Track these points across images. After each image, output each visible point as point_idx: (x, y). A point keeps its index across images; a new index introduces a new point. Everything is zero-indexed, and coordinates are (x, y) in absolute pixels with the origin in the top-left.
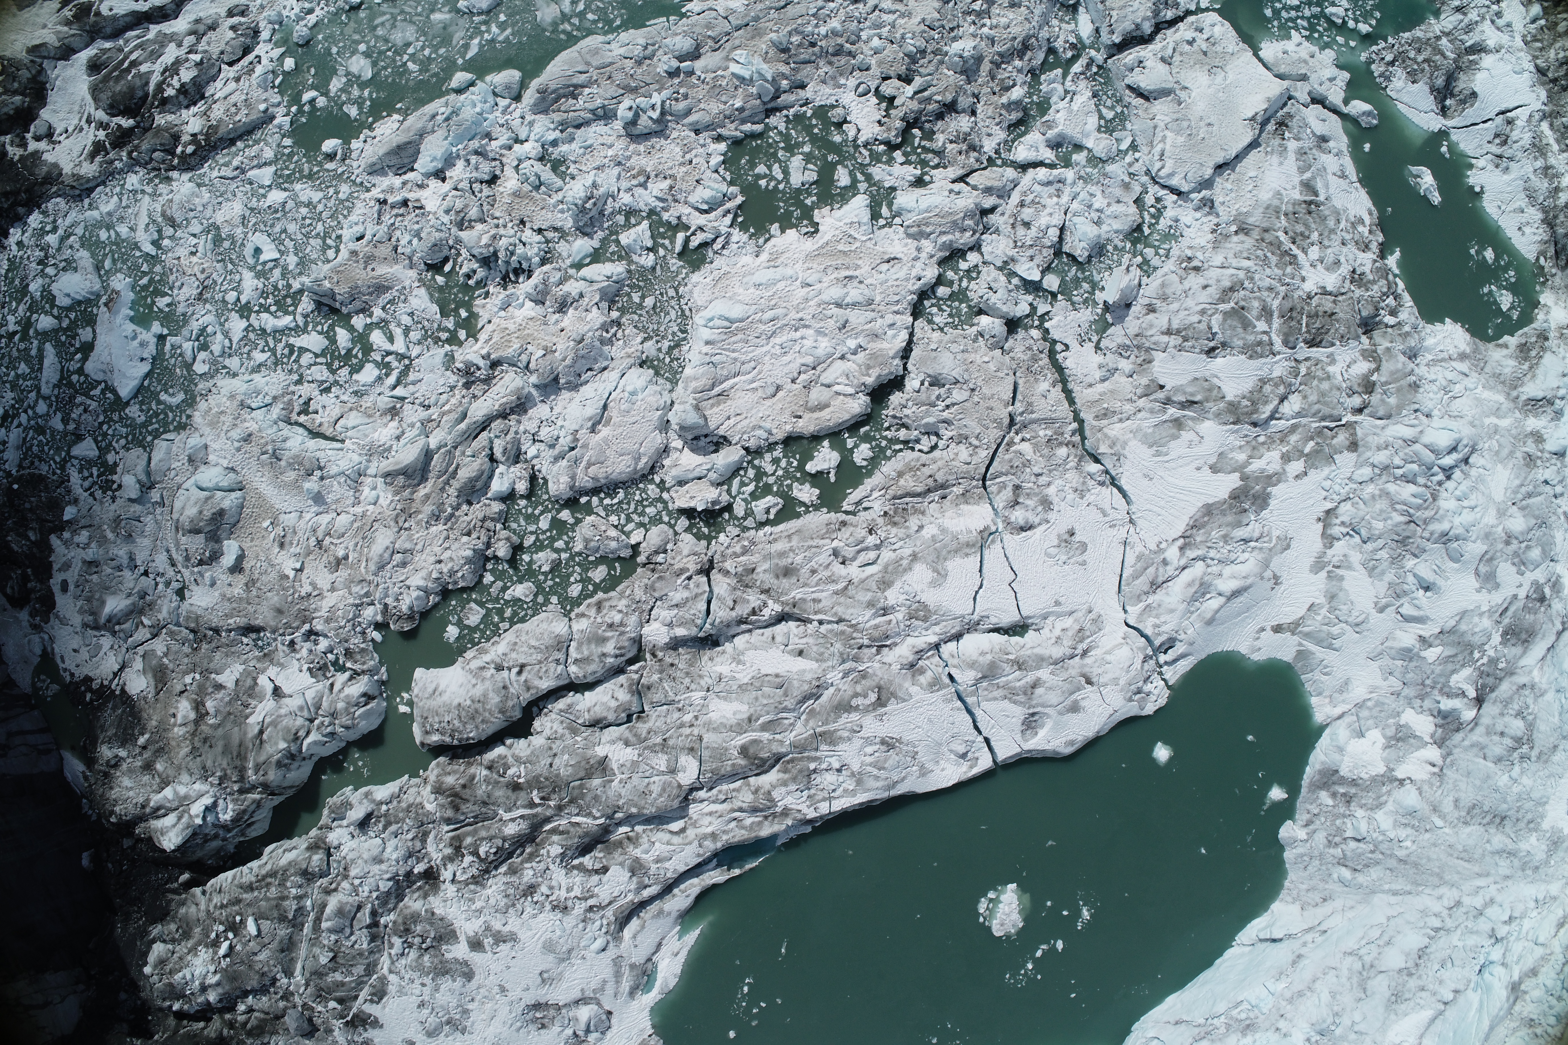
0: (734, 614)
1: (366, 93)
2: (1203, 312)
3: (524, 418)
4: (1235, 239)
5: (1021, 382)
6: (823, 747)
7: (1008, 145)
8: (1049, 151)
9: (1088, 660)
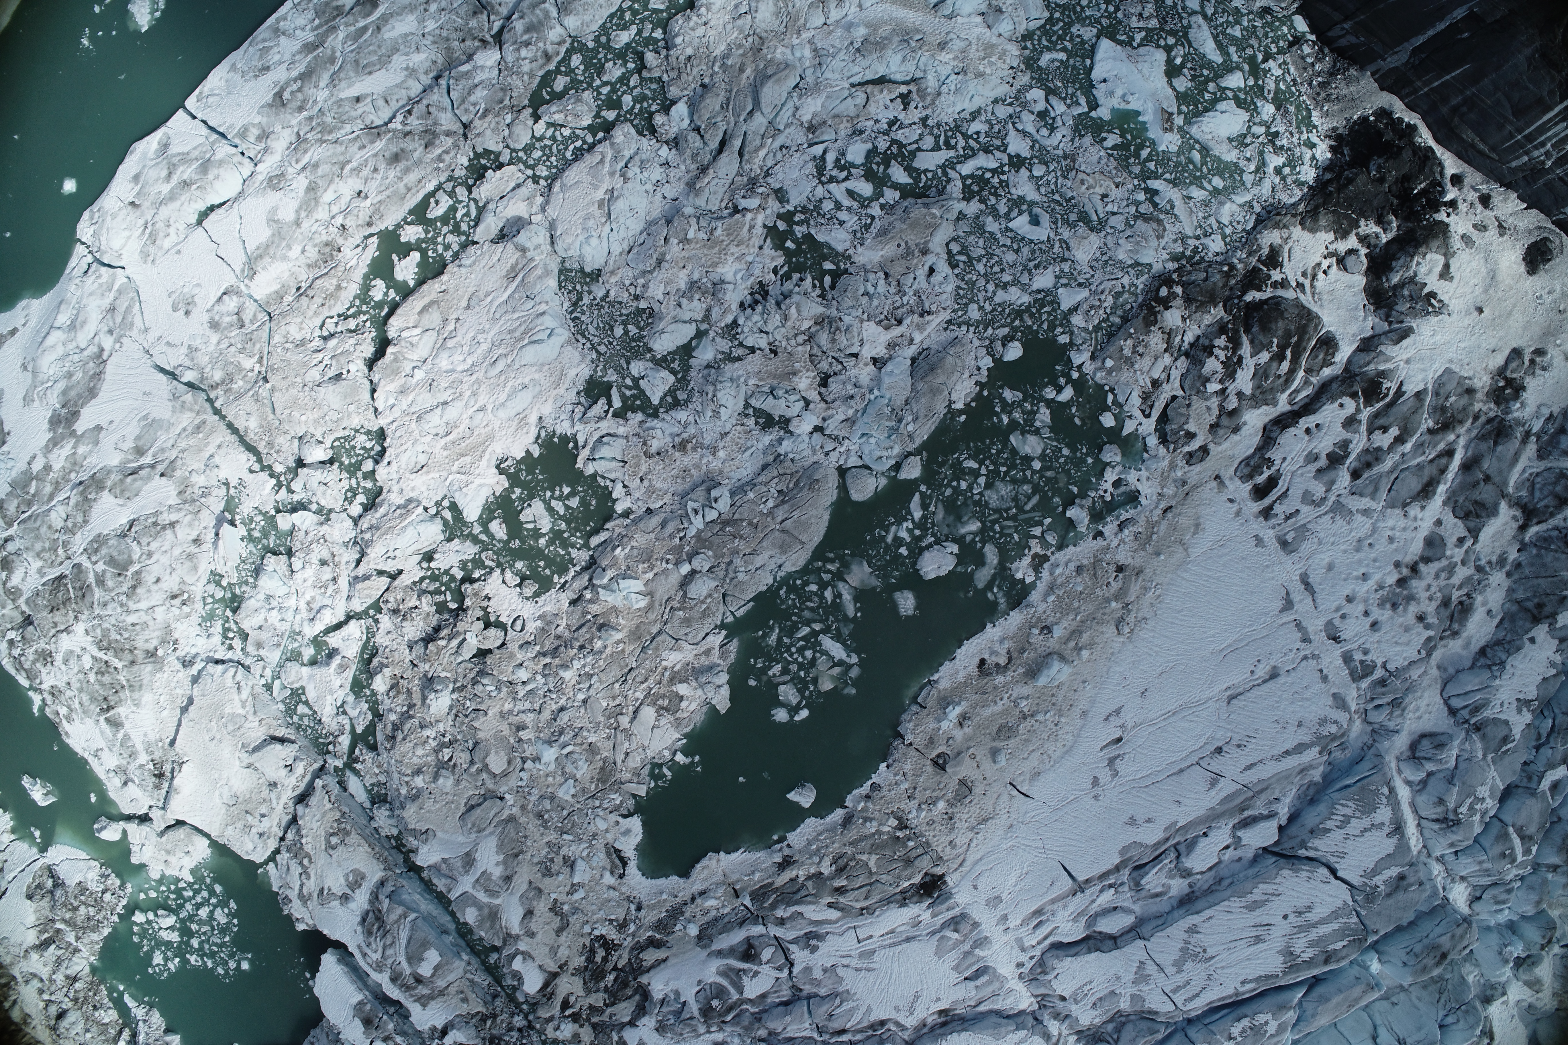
0: (425, 102)
1: (1005, 420)
2: (150, 555)
3: (687, 178)
4: (155, 643)
5: (271, 416)
6: (311, 39)
7: (370, 633)
8: (335, 646)
9: (141, 222)
